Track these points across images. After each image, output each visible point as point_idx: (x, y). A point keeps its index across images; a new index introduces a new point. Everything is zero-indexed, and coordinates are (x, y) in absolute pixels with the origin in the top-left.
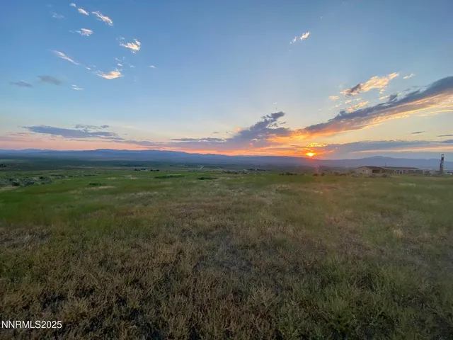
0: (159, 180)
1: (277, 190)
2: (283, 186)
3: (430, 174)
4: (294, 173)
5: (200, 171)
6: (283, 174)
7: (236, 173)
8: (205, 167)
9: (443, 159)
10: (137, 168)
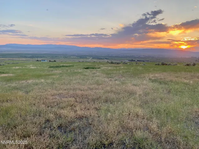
0: (52, 69)
1: (150, 79)
2: (156, 75)
4: (168, 63)
5: (89, 62)
6: (159, 65)
7: (118, 63)
8: (93, 58)
10: (39, 59)
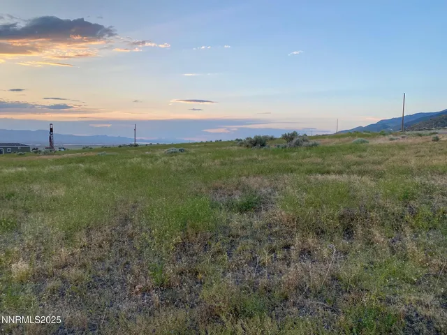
3: (40, 151)
9: (51, 130)
